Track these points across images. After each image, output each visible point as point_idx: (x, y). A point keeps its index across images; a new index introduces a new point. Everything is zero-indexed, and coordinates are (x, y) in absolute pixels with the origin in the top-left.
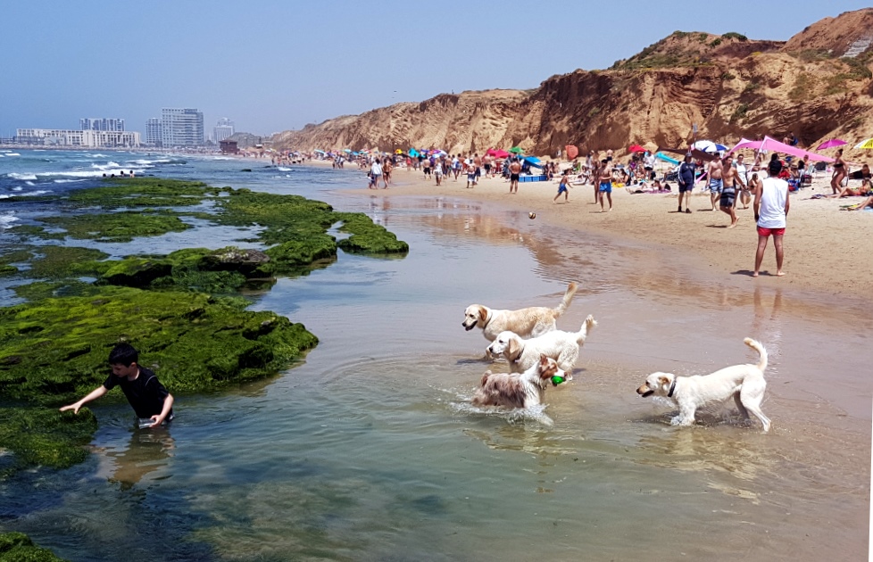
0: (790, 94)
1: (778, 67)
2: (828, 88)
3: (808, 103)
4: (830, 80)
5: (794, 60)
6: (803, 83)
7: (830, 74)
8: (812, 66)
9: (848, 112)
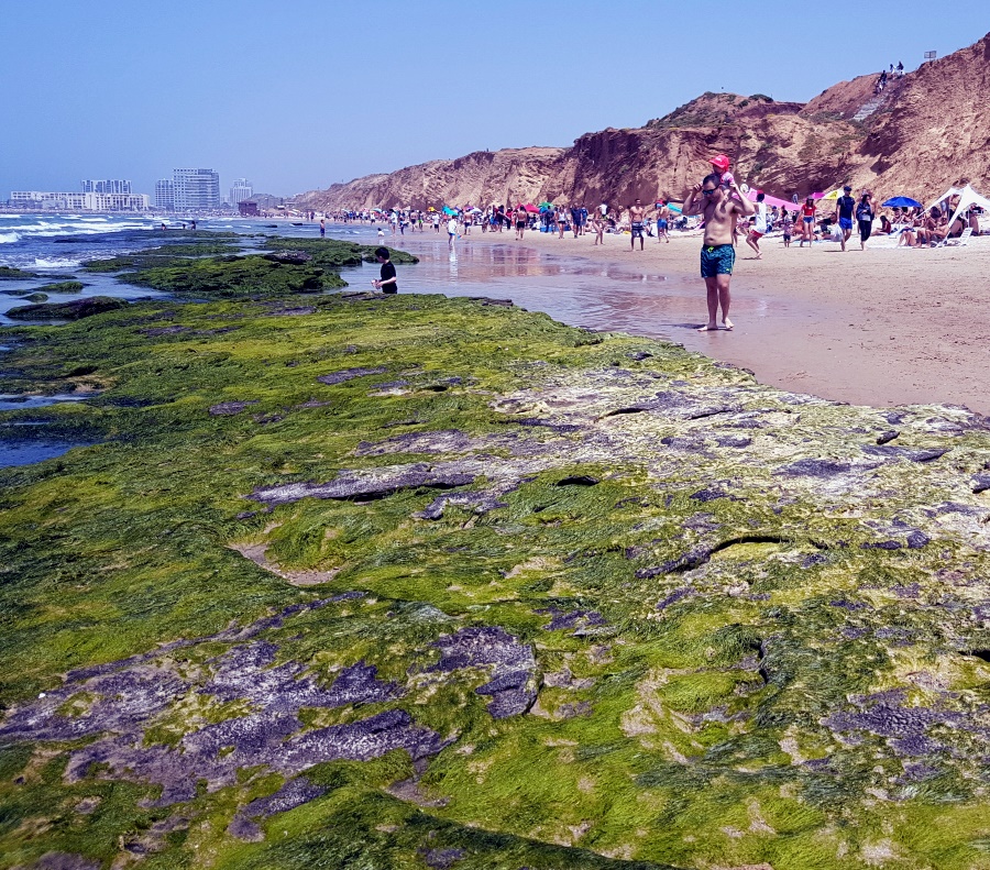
0: (800, 153)
1: (789, 129)
2: (834, 148)
3: (815, 161)
4: (835, 140)
5: (805, 122)
6: (812, 143)
7: (837, 135)
8: (821, 127)
9: (844, 170)
